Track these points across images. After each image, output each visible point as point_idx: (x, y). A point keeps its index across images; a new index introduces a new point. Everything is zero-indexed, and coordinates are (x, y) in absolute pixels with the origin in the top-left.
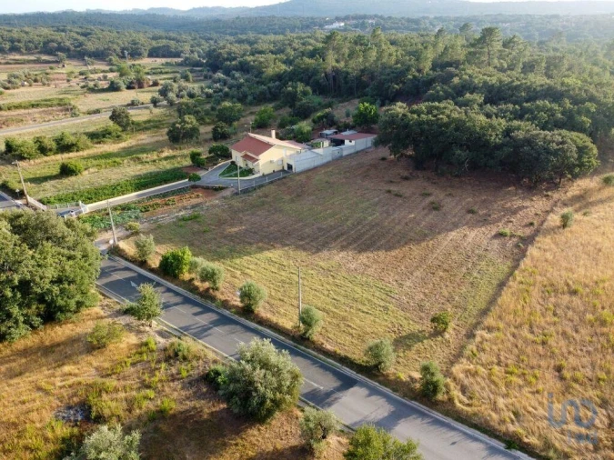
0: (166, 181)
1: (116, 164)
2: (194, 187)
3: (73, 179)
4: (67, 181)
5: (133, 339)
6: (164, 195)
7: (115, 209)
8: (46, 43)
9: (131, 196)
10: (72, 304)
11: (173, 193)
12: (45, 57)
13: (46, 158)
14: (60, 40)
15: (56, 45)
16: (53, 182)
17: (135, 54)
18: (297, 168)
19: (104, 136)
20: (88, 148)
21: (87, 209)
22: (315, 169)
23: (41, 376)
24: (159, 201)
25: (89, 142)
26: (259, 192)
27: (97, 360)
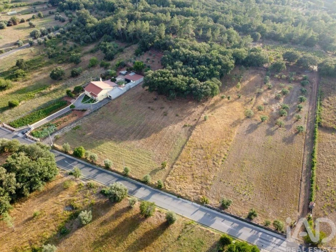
2: (73, 110)
3: (16, 108)
4: (14, 110)
6: (62, 116)
7: (44, 126)
11: (65, 114)
21: (32, 127)
23: (54, 200)
24: (60, 120)
26: (100, 111)
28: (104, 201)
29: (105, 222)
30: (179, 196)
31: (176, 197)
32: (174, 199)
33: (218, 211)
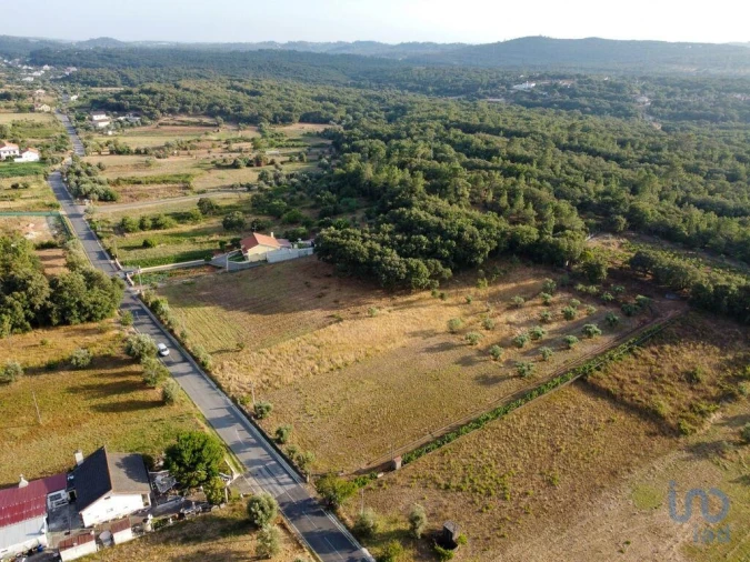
0: (195, 259)
1: (179, 242)
2: (208, 265)
3: (149, 250)
4: (144, 251)
5: (117, 332)
6: (187, 268)
7: (155, 273)
8: (211, 106)
9: (170, 266)
10: (100, 315)
11: (193, 267)
12: (206, 120)
13: (143, 233)
14: (223, 103)
15: (218, 108)
16: (137, 251)
17: (286, 120)
18: (271, 260)
19: (188, 218)
20: (172, 226)
21: (142, 270)
22: (284, 262)
23: (76, 338)
24: (182, 271)
25: (174, 222)
26: (238, 274)
27: (98, 337)
28: (125, 357)
29: (101, 375)
30: (219, 386)
31: (215, 386)
32: (211, 387)
33: (249, 418)
